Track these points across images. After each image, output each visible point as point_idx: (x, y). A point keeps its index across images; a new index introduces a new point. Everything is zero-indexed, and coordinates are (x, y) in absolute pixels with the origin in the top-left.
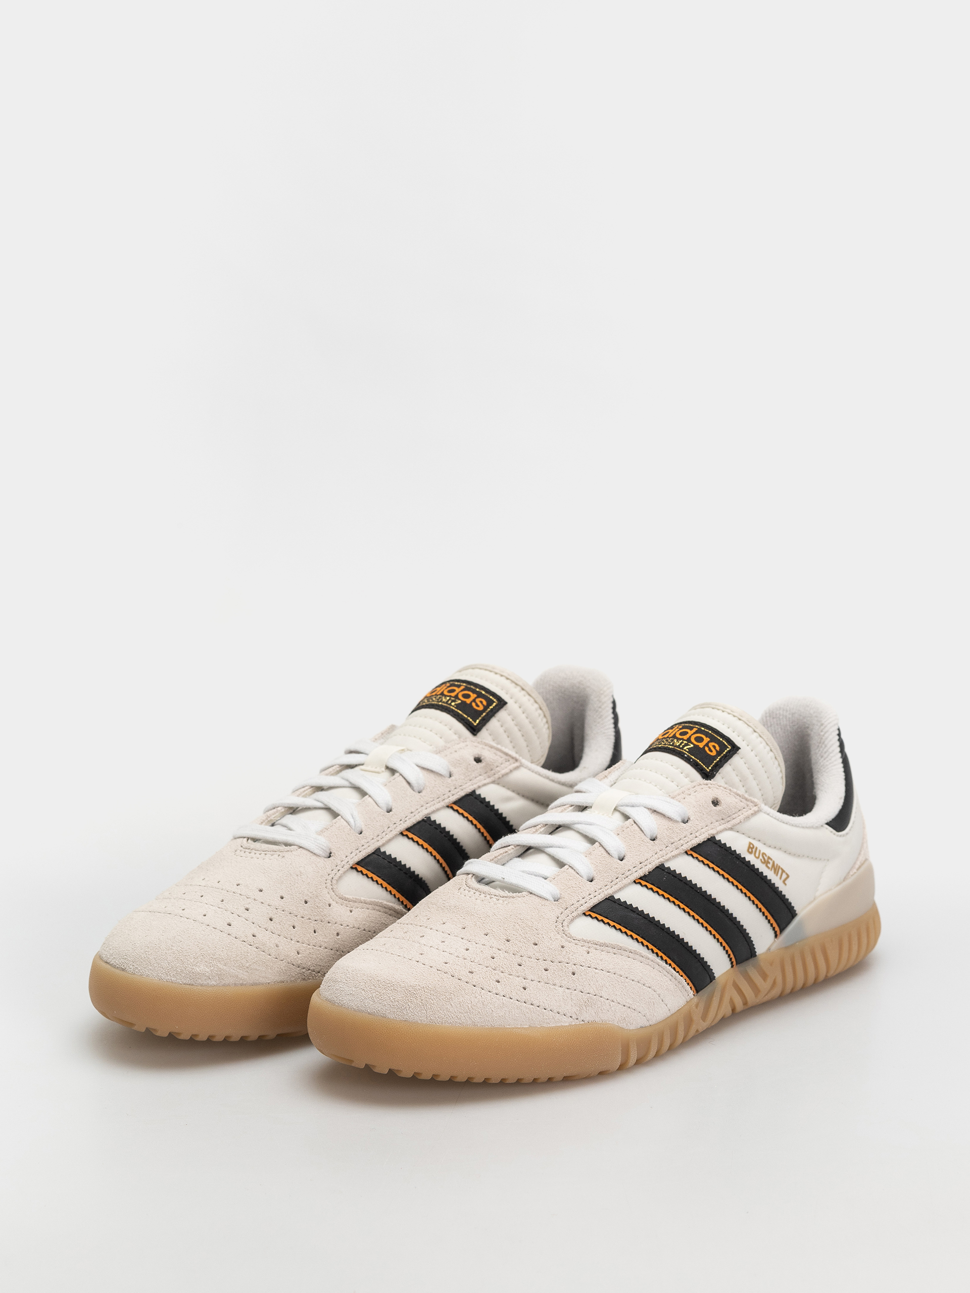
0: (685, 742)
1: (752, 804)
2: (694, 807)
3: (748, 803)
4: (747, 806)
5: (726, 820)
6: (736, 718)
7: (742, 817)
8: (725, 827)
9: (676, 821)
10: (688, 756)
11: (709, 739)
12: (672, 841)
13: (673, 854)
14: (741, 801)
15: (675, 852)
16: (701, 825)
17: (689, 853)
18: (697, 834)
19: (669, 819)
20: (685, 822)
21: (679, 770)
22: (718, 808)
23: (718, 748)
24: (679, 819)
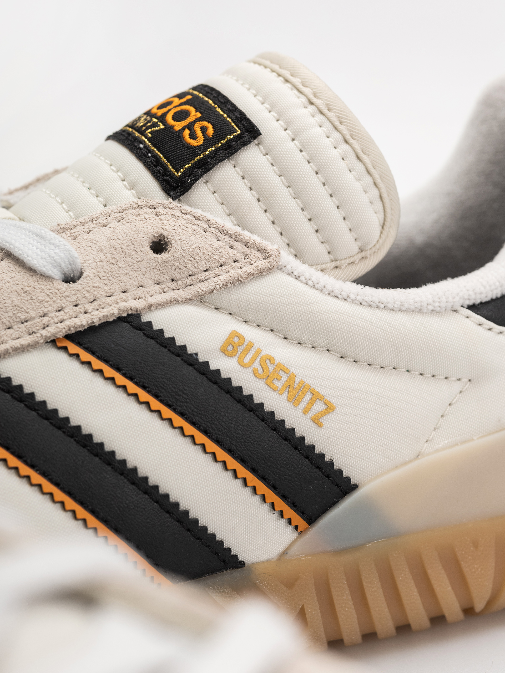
0: (155, 120)
1: (258, 254)
2: (102, 250)
3: (248, 251)
4: (246, 256)
5: (179, 283)
6: (281, 78)
7: (224, 278)
8: (176, 297)
9: (48, 278)
10: (146, 147)
11: (199, 115)
12: (23, 317)
13: (17, 343)
14: (232, 247)
15: (26, 340)
16: (106, 288)
17: (59, 344)
18: (89, 307)
19: (31, 270)
20: (69, 279)
21: (120, 174)
22: (164, 256)
23: (211, 131)
24: (56, 274)
